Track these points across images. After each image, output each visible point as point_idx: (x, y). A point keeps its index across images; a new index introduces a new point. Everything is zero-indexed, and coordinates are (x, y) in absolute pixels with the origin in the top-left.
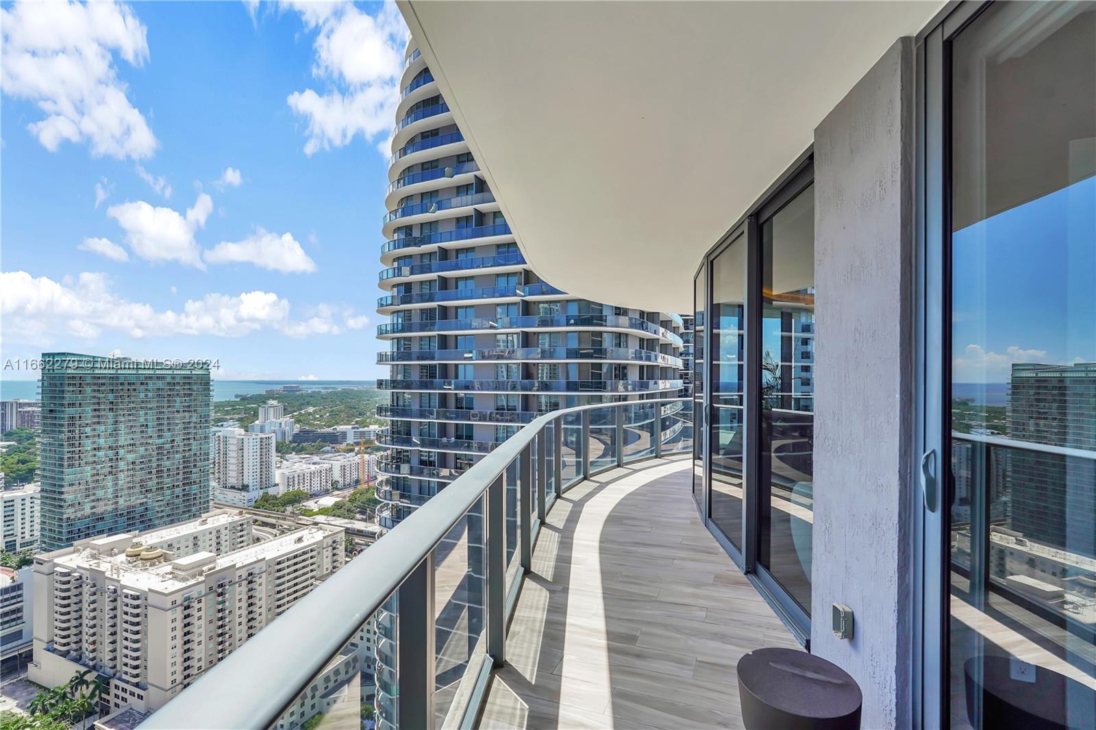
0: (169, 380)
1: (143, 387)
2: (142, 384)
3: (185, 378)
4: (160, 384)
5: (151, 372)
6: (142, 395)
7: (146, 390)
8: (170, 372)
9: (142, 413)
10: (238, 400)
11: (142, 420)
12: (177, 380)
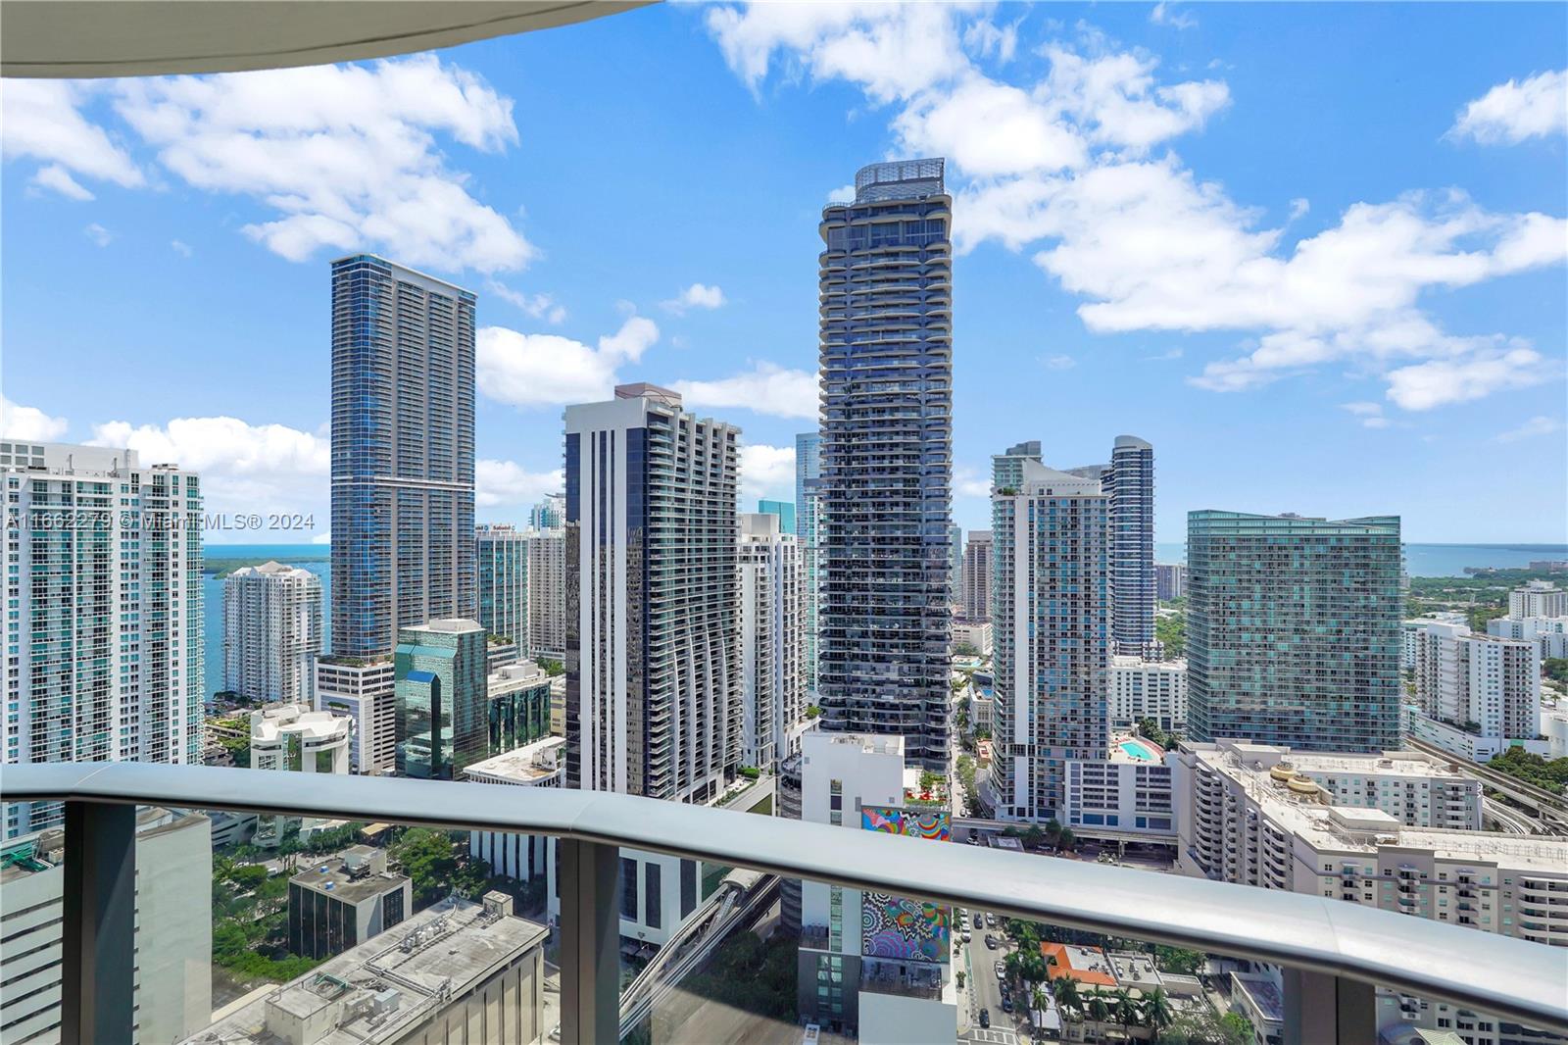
0: (1333, 542)
1: (1297, 552)
2: (1296, 548)
3: (1357, 540)
4: (1321, 549)
5: (1308, 532)
6: (1296, 564)
7: (1302, 556)
8: (1335, 532)
9: (1296, 588)
10: (1471, 576)
11: (1296, 597)
12: (1346, 543)
